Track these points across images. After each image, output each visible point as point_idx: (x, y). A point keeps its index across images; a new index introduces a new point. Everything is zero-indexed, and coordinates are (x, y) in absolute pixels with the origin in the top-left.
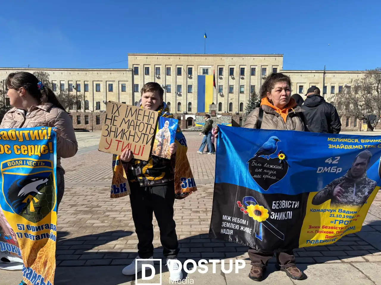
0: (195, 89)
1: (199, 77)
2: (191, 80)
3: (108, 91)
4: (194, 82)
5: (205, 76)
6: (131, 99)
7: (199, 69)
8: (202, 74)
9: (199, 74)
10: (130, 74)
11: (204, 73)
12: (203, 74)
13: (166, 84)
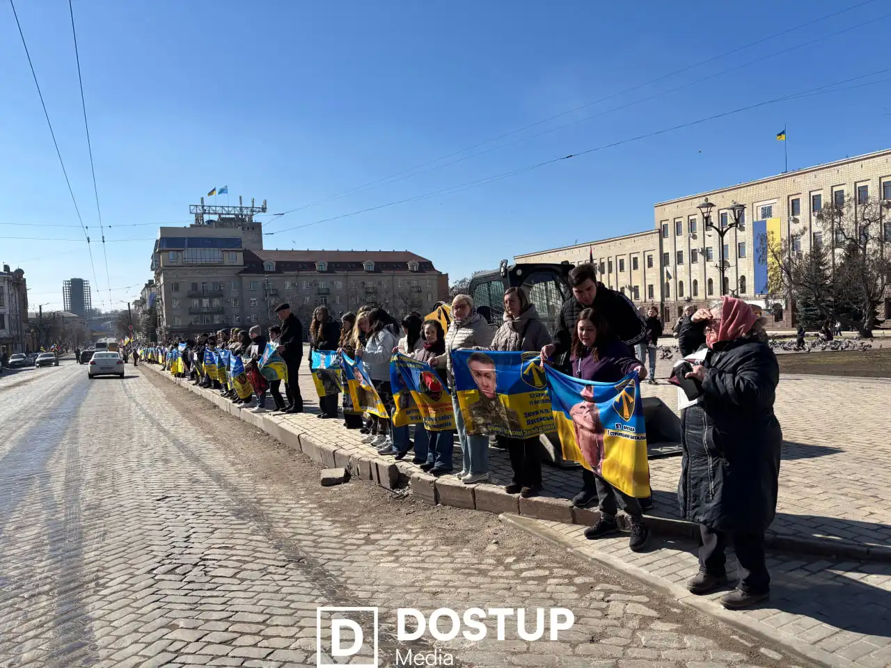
0: (749, 250)
1: (755, 224)
2: (743, 233)
3: (632, 268)
4: (747, 236)
5: (765, 222)
6: (659, 278)
7: (755, 209)
8: (760, 219)
9: (755, 220)
10: (656, 237)
11: (764, 216)
12: (763, 218)
13: (706, 246)
